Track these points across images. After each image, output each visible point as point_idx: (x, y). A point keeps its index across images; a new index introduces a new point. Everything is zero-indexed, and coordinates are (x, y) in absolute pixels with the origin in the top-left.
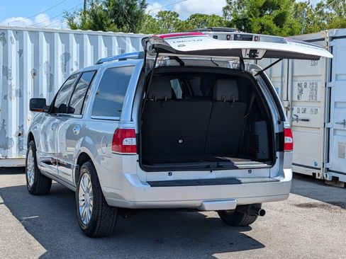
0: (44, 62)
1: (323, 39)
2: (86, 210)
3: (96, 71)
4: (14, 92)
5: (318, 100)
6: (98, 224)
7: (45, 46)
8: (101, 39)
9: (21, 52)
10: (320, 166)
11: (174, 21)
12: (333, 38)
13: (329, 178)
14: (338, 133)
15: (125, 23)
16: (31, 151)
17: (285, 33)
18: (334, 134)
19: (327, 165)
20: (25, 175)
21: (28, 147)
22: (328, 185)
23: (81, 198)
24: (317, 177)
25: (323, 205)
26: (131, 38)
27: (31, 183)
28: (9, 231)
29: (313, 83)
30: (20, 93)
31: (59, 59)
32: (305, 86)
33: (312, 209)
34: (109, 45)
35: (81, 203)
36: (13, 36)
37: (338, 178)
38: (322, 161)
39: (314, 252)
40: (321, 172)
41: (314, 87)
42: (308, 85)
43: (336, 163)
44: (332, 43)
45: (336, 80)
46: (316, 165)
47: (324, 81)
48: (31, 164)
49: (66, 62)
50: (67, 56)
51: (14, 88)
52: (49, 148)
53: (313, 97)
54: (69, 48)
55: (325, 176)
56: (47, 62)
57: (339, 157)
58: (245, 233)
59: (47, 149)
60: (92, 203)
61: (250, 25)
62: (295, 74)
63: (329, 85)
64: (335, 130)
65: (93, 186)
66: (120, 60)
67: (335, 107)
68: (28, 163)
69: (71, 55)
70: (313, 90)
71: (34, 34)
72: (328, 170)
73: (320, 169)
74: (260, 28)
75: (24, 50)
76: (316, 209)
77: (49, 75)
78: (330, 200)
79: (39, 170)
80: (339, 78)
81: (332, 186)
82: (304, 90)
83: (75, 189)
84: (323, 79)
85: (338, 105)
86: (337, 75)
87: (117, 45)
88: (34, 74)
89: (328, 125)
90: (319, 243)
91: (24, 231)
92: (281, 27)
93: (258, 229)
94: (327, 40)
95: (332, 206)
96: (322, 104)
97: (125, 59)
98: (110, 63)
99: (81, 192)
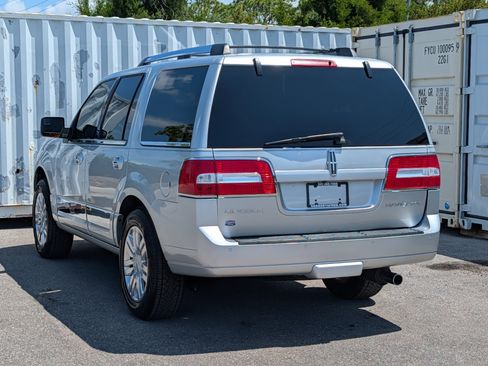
0: (50, 64)
1: (457, 25)
2: (137, 280)
3: (143, 75)
4: (8, 109)
5: (450, 113)
6: (157, 300)
7: (51, 41)
8: (131, 30)
9: (16, 51)
10: (453, 208)
11: (213, 6)
12: (471, 23)
13: (466, 227)
14: (481, 160)
15: (159, 7)
16: (40, 195)
17: (385, 19)
18: (475, 163)
19: (464, 208)
20: (32, 229)
21: (36, 189)
22: (465, 236)
23: (127, 262)
24: (449, 225)
25: (468, 266)
26: (176, 27)
27: (43, 241)
28: (23, 313)
29: (442, 90)
30: (17, 110)
31: (72, 59)
32: (430, 94)
33: (453, 271)
34: (143, 38)
35: (128, 271)
36: (5, 27)
37: (480, 226)
38: (456, 203)
39: (475, 336)
40: (455, 218)
41: (443, 95)
42: (434, 93)
43: (478, 204)
44: (470, 31)
45: (477, 83)
46: (448, 208)
47: (459, 86)
48: (41, 213)
49: (82, 63)
50: (83, 56)
51: (8, 102)
52: (66, 189)
53: (442, 109)
54: (85, 43)
55: (461, 224)
56: (55, 65)
57: (483, 195)
58: (367, 309)
59: (63, 191)
60: (146, 269)
61: (335, 8)
62: (415, 76)
63: (467, 91)
64: (475, 156)
65: (148, 244)
66: (179, 58)
67: (476, 123)
68: (37, 212)
69: (89, 53)
70: (441, 99)
71: (35, 23)
72: (466, 214)
73: (453, 213)
74: (349, 11)
75: (21, 48)
76: (458, 271)
77: (58, 83)
78: (475, 259)
79: (55, 222)
80: (481, 80)
81: (471, 237)
82: (429, 99)
83: (117, 250)
84: (457, 82)
85: (480, 120)
86: (477, 77)
87: (155, 38)
88: (37, 83)
89: (465, 150)
90: (478, 321)
91: (45, 312)
92: (380, 9)
93: (384, 304)
94: (464, 25)
95: (481, 267)
96: (456, 119)
97: (187, 57)
98: (165, 62)
99: (127, 254)
